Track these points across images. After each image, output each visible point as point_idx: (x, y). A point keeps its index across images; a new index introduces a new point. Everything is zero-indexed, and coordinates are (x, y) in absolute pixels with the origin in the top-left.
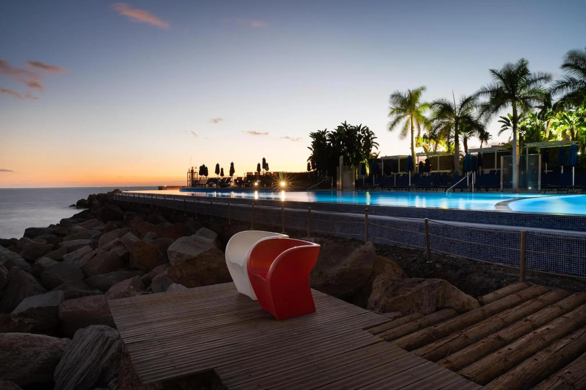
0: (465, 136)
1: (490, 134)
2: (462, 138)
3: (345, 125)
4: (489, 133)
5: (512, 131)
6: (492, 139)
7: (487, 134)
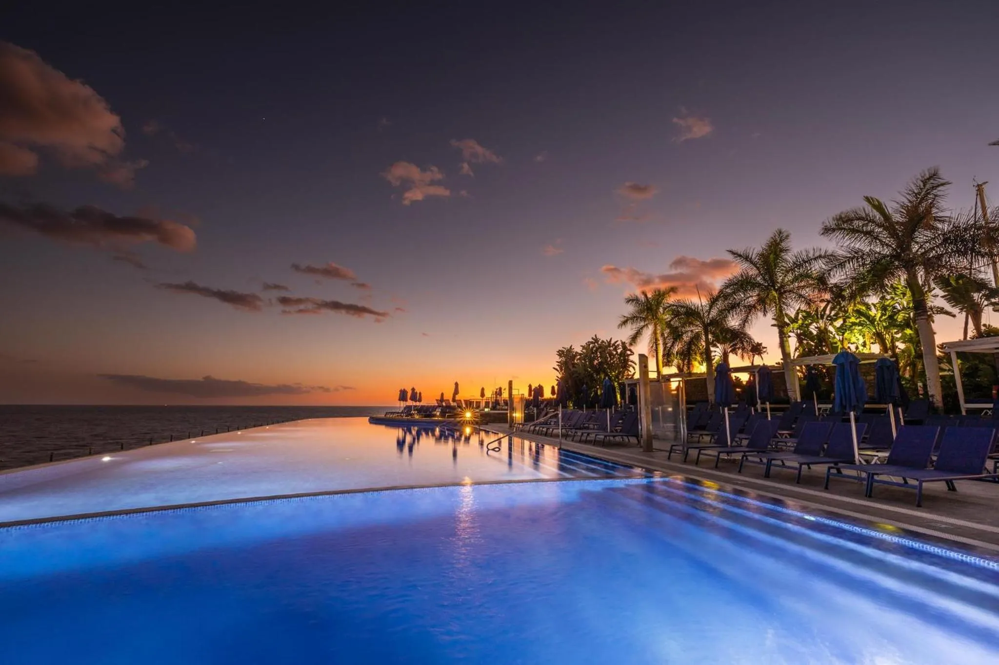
0: (725, 351)
1: (763, 345)
2: (720, 352)
3: (596, 340)
4: (761, 344)
5: (796, 339)
6: (767, 353)
7: (759, 345)
